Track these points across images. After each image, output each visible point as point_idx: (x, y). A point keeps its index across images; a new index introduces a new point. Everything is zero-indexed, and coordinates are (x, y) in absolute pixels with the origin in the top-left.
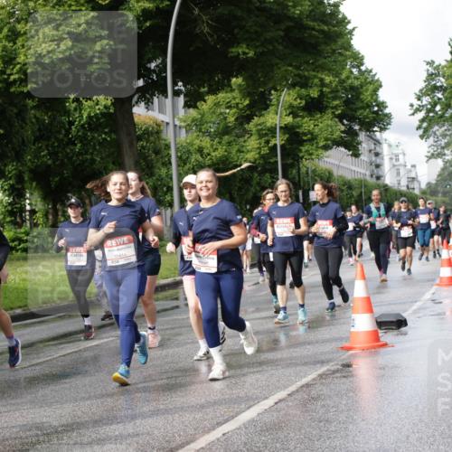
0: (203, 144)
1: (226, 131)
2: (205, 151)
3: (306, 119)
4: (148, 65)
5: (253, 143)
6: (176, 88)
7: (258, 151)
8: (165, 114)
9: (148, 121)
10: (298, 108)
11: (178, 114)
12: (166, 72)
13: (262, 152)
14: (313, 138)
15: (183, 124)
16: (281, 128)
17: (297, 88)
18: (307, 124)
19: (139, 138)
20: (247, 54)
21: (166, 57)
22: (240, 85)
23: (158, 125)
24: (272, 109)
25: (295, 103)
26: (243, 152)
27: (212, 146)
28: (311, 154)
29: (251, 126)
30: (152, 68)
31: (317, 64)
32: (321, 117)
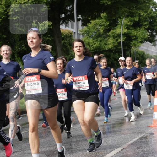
0: (90, 41)
1: (99, 35)
2: (91, 44)
3: (133, 30)
4: (66, 8)
5: (111, 41)
6: (78, 18)
7: (113, 44)
8: (74, 29)
9: (66, 32)
10: (130, 26)
11: (79, 28)
12: (74, 11)
13: (115, 45)
14: (136, 38)
15: (81, 33)
16: (122, 34)
17: (129, 17)
18: (134, 32)
19: (63, 39)
20: (108, 3)
21: (74, 5)
22: (105, 16)
23: (71, 33)
24: (119, 26)
25: (129, 24)
26: (107, 44)
27: (93, 42)
28: (135, 45)
29: (110, 33)
30: (68, 9)
31: (137, 7)
32: (139, 30)
